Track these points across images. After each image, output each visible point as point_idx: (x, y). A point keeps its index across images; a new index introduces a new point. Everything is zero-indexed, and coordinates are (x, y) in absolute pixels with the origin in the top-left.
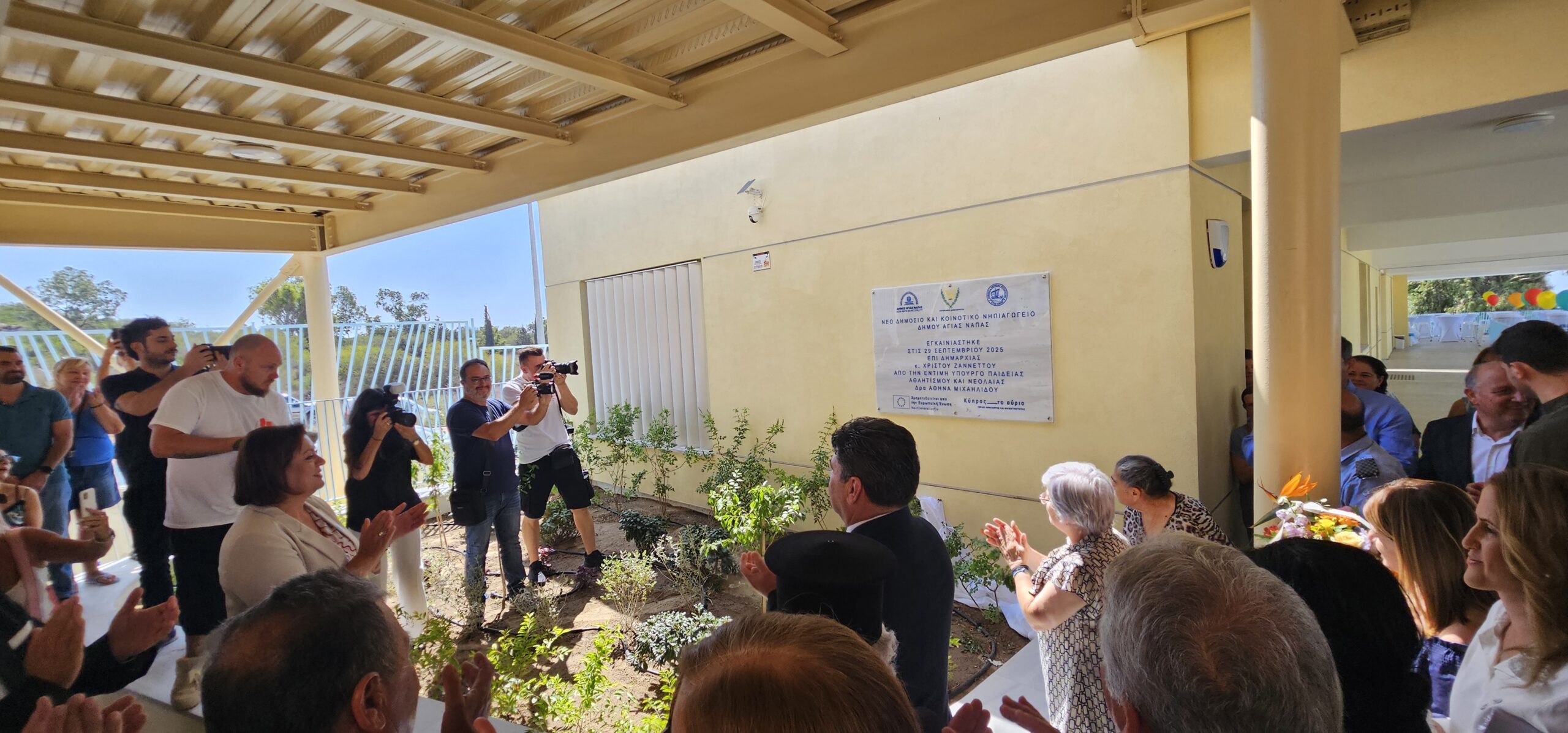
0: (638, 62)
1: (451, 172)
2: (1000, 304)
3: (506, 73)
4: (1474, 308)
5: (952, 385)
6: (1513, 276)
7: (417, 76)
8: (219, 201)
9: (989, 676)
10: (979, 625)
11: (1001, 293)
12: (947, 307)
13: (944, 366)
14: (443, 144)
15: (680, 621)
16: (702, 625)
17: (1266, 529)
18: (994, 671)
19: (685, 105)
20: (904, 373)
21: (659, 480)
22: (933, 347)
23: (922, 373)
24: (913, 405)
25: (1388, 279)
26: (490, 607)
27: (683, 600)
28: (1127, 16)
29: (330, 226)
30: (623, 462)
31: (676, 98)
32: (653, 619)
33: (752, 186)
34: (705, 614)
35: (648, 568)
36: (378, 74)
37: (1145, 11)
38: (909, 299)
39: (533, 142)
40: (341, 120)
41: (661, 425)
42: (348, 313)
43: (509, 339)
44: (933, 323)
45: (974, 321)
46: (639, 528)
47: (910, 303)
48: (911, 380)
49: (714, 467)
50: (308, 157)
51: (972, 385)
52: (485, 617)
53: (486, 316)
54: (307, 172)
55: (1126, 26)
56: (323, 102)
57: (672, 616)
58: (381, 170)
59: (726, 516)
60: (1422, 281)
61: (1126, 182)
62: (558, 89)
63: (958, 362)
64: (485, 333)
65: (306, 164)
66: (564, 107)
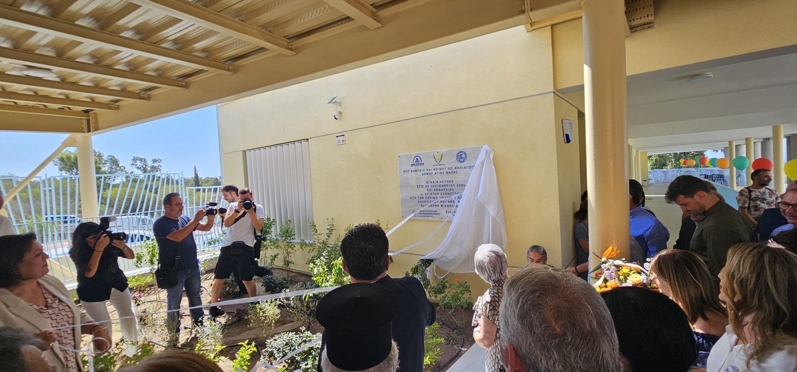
0: (269, 29)
1: (165, 89)
2: (463, 161)
3: (193, 30)
4: (675, 167)
5: (440, 204)
6: (691, 152)
7: (138, 30)
8: (21, 102)
9: (460, 357)
10: (455, 329)
11: (464, 156)
12: (437, 164)
13: (436, 194)
14: (159, 72)
15: (291, 338)
16: (304, 339)
17: (596, 274)
18: (463, 354)
19: (295, 53)
20: (415, 198)
21: (285, 258)
22: (430, 184)
23: (425, 198)
24: (420, 215)
25: (639, 153)
26: (183, 334)
27: (295, 325)
28: (523, 12)
29: (93, 119)
30: (266, 249)
31: (291, 49)
32: (276, 337)
33: (335, 100)
34: (306, 332)
35: (275, 308)
36: (112, 28)
37: (531, 10)
38: (417, 159)
39: (213, 72)
40: (92, 55)
41: (287, 228)
42: (114, 170)
43: (209, 184)
44: (430, 172)
45: (450, 171)
46: (273, 285)
47: (418, 161)
48: (419, 202)
49: (315, 250)
50: (74, 77)
51: (449, 204)
52: (180, 340)
53: (195, 172)
54: (75, 86)
55: (523, 17)
56: (80, 43)
57: (287, 335)
58: (122, 87)
59: (319, 277)
60: (653, 154)
61: (523, 100)
62: (224, 42)
63: (442, 192)
64: (195, 181)
65: (74, 81)
66: (230, 52)
